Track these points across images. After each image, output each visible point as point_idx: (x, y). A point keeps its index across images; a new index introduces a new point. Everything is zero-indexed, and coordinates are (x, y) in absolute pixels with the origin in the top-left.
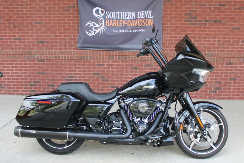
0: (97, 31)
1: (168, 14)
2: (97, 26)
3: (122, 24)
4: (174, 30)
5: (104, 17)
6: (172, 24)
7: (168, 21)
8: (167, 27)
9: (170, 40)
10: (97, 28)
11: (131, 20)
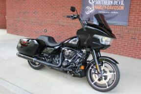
0: (90, 12)
1: (135, 3)
2: (91, 9)
3: (104, 8)
4: (137, 13)
5: (94, 4)
6: (137, 9)
7: (134, 7)
8: (133, 11)
9: (134, 20)
10: (90, 10)
11: (109, 6)
